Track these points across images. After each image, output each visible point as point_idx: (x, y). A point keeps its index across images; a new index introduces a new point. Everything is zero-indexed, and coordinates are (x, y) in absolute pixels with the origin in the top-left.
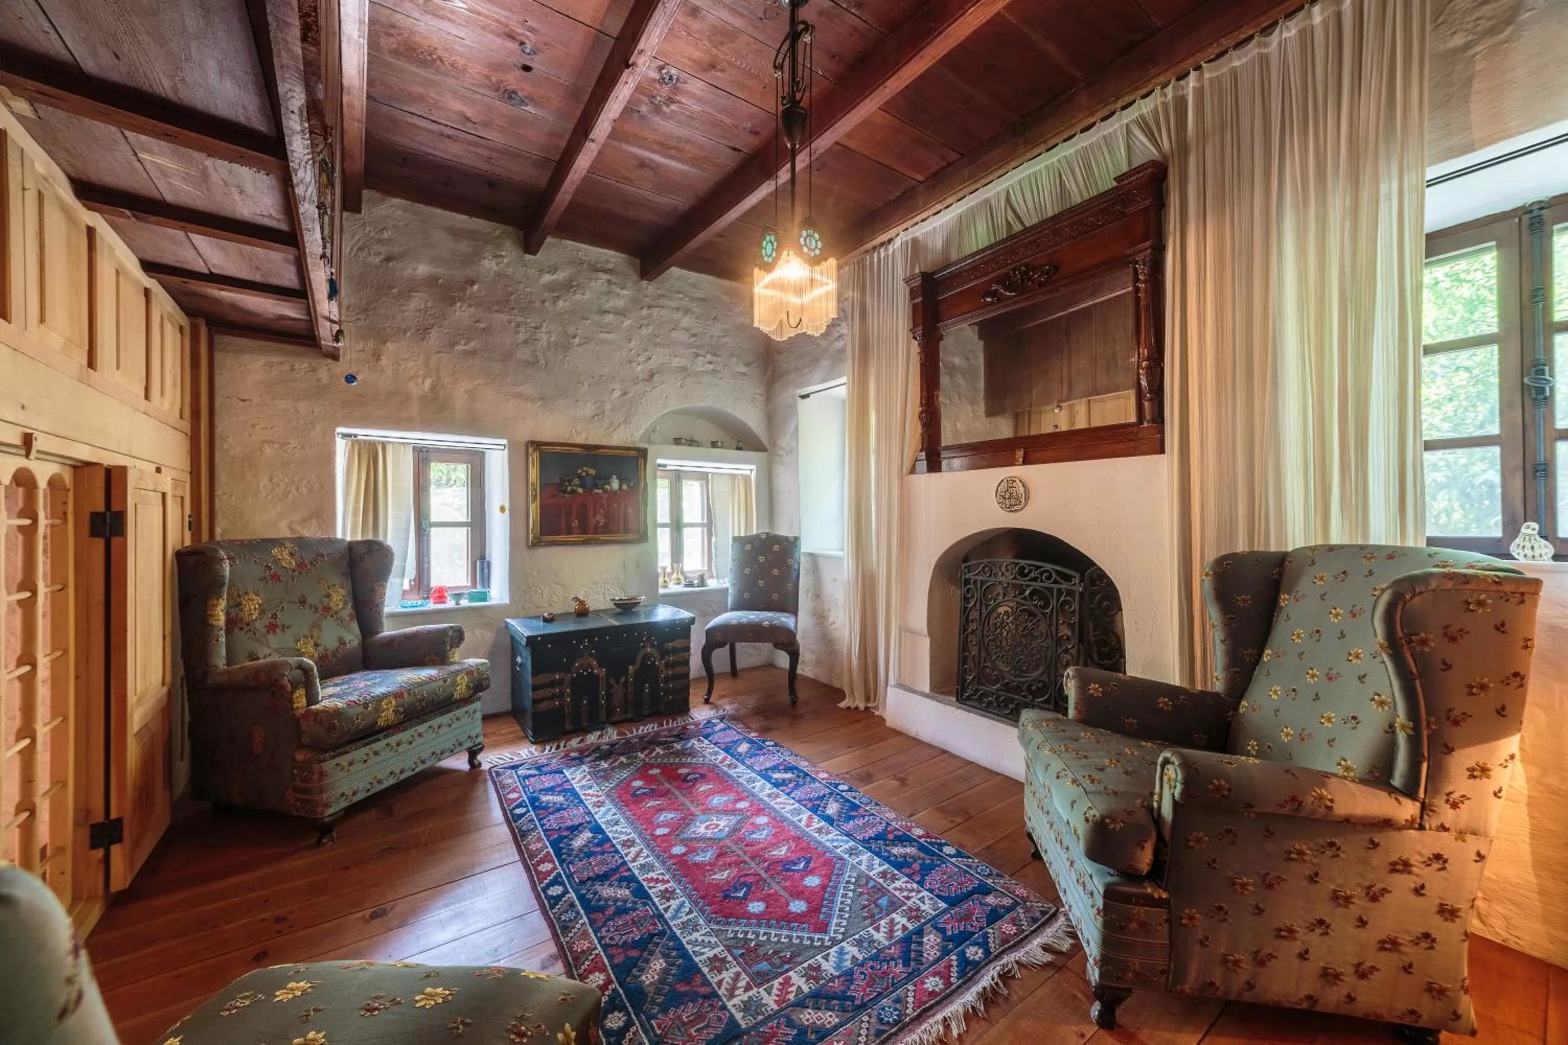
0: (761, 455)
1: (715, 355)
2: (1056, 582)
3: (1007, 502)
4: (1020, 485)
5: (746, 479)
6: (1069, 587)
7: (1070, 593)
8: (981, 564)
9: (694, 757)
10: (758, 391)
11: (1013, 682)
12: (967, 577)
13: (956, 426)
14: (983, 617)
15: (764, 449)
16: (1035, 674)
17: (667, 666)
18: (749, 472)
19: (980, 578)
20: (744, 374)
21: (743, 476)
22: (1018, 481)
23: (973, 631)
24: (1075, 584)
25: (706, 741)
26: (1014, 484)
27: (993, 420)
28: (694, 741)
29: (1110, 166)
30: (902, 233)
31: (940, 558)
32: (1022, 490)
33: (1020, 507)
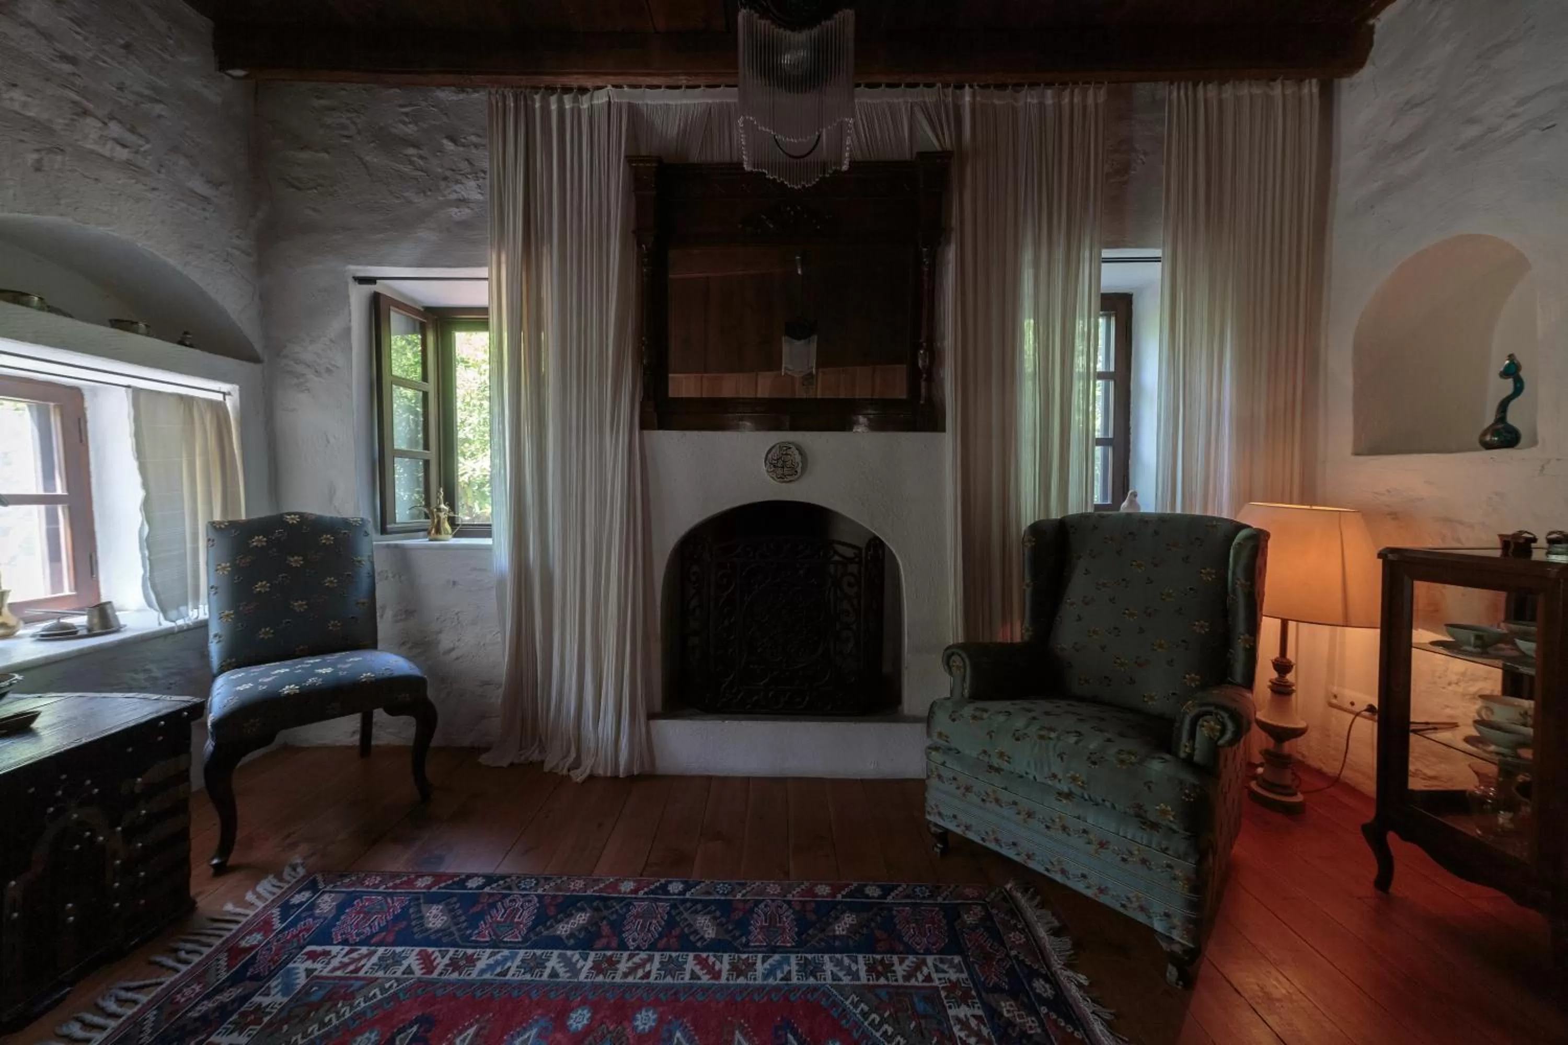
0: (247, 366)
1: (133, 130)
3: (779, 471)
4: (796, 452)
5: (218, 408)
9: (349, 997)
10: (236, 242)
15: (255, 359)
17: (130, 834)
18: (219, 397)
20: (206, 199)
21: (211, 403)
22: (793, 448)
25: (334, 949)
26: (789, 452)
28: (300, 966)
29: (892, 135)
30: (609, 87)
31: (680, 540)
32: (798, 458)
33: (796, 476)
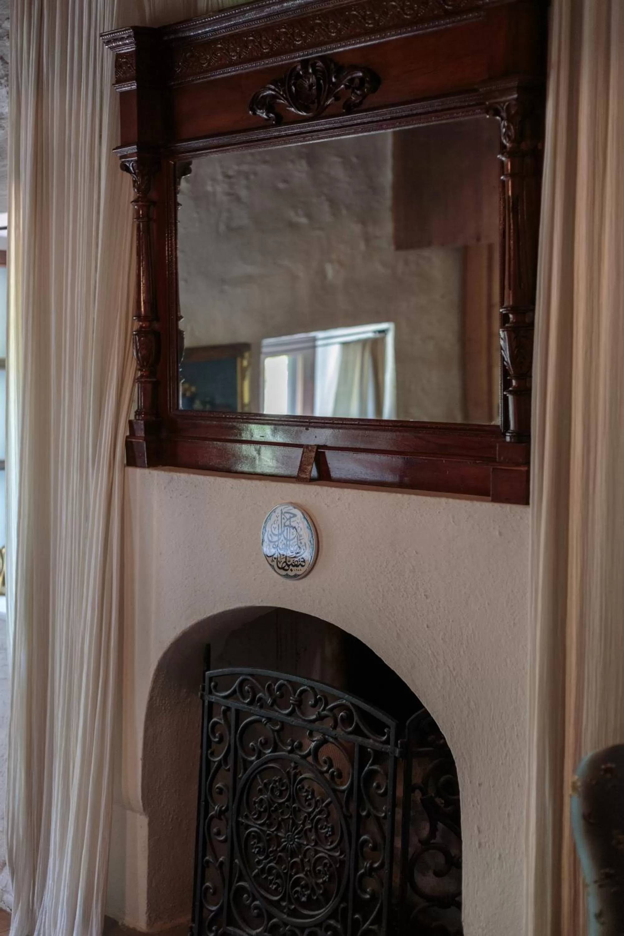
2: (357, 731)
3: (282, 557)
4: (305, 523)
6: (378, 746)
7: (379, 757)
8: (235, 675)
11: (286, 925)
12: (213, 699)
13: (322, 273)
14: (240, 786)
16: (321, 913)
19: (233, 704)
23: (221, 813)
24: (387, 742)
26: (295, 522)
27: (412, 255)
31: (165, 654)
32: (307, 535)
33: (302, 570)
